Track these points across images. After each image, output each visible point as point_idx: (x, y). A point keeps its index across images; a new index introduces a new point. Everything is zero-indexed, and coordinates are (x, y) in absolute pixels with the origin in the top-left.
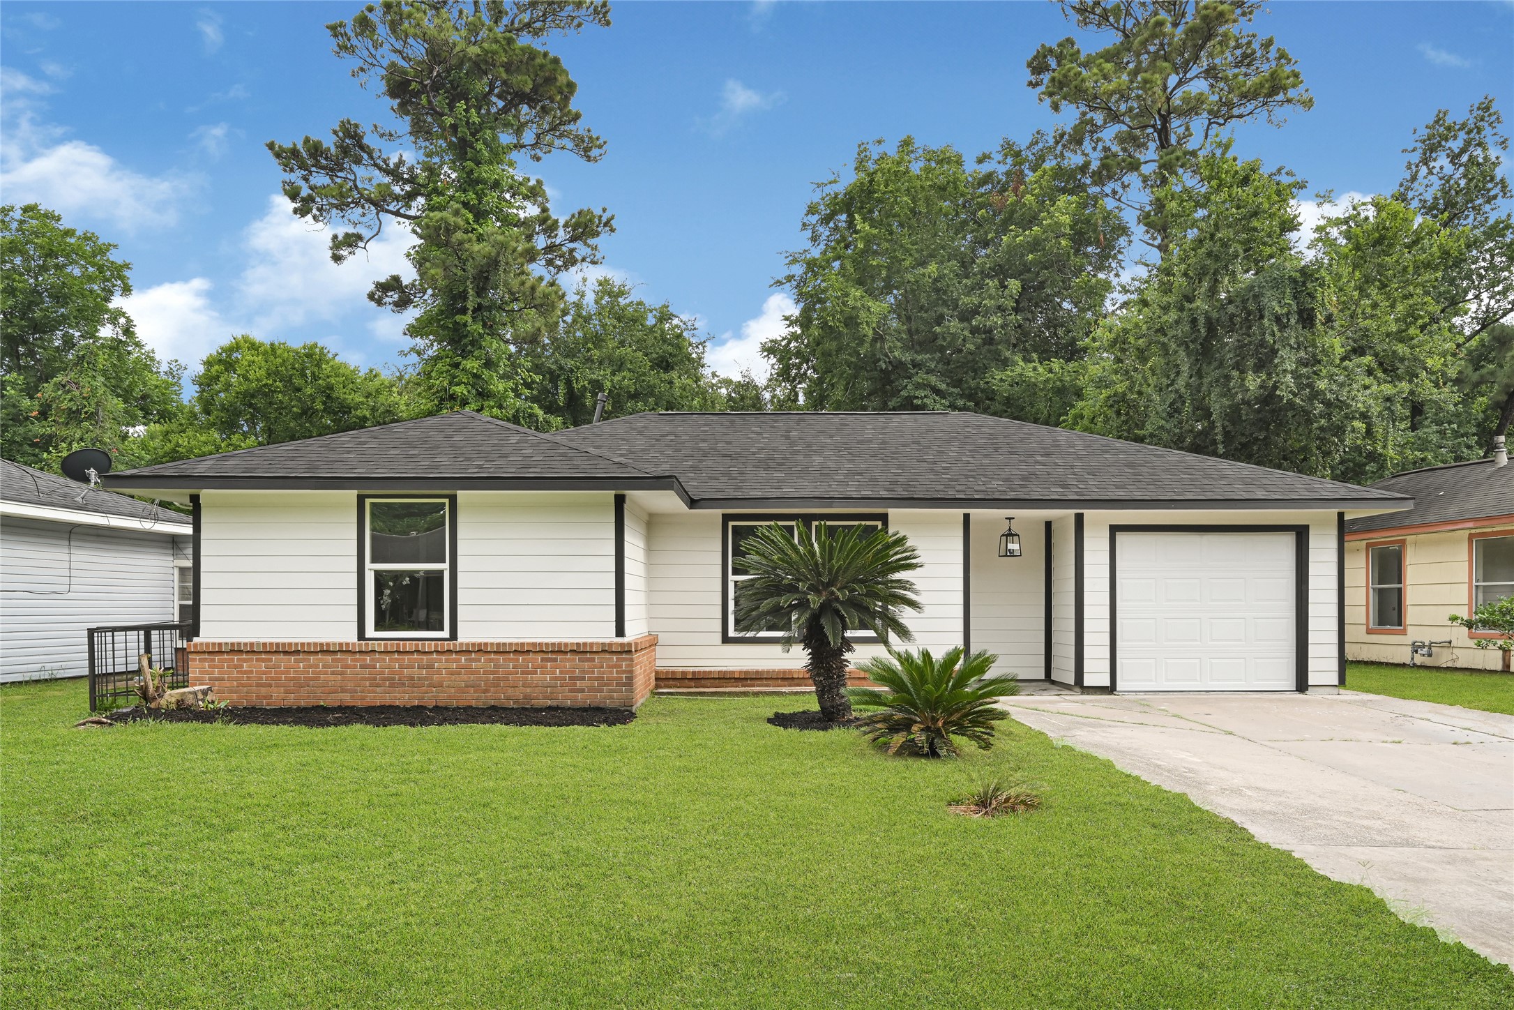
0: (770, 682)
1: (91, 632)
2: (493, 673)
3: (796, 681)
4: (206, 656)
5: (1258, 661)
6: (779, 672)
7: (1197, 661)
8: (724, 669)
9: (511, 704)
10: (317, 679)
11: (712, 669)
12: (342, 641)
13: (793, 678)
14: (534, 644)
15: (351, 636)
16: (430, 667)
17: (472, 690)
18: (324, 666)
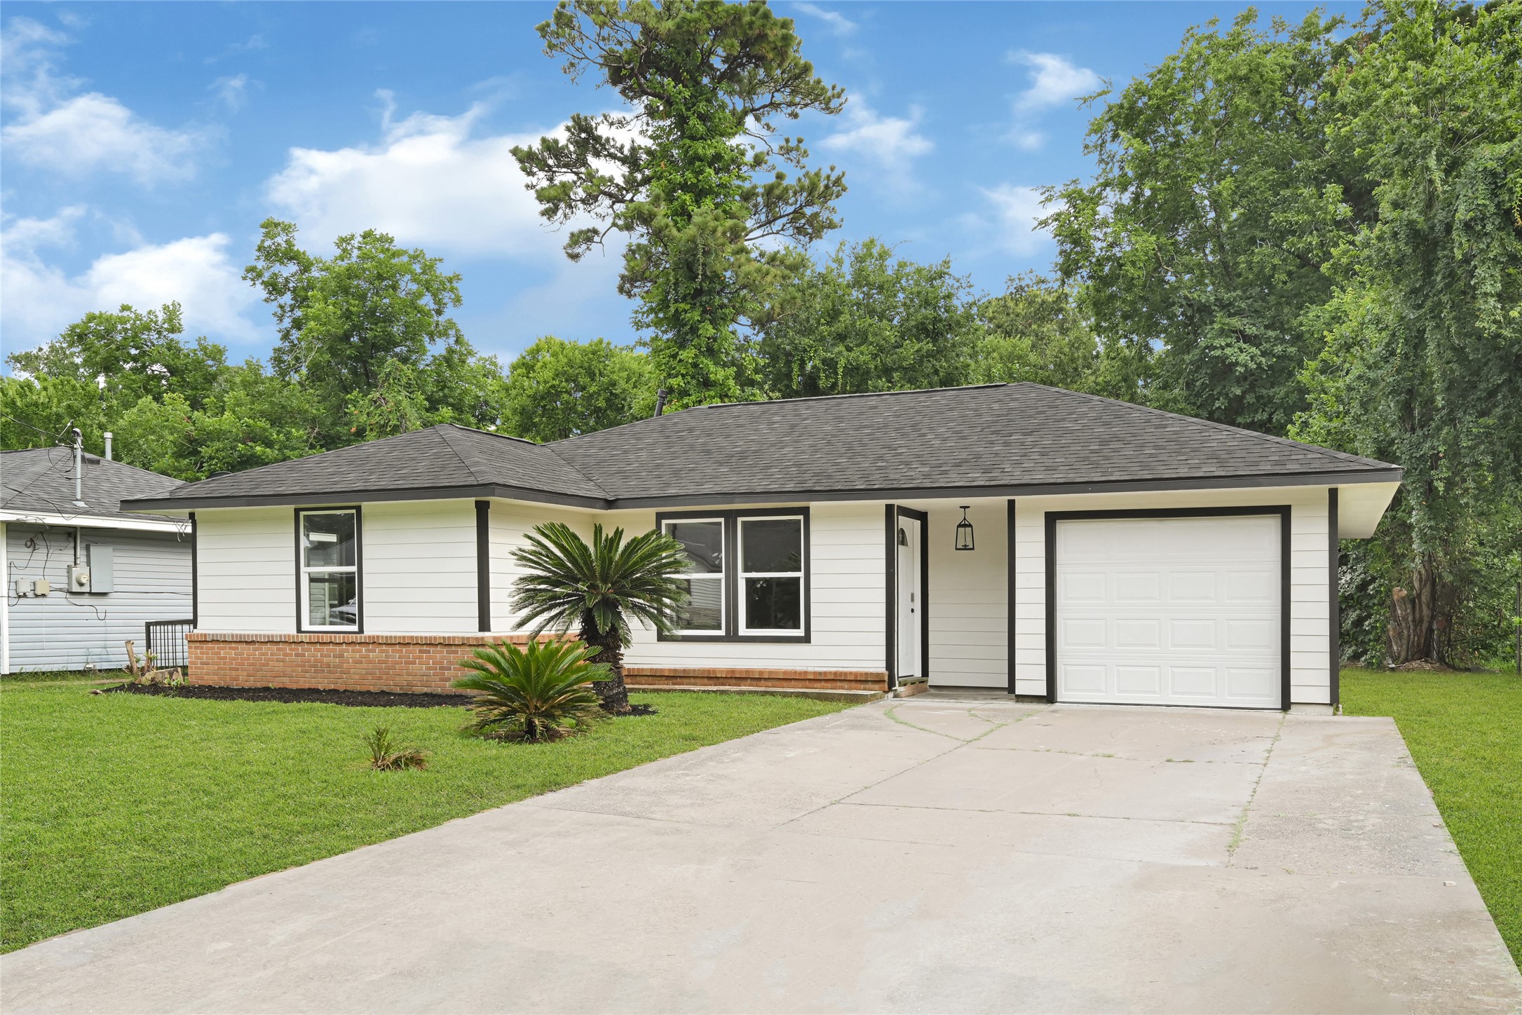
0: (698, 681)
1: (148, 625)
2: (385, 662)
3: (721, 680)
4: (198, 645)
5: (1233, 671)
6: (704, 671)
7: (1155, 669)
8: (655, 667)
9: (398, 691)
10: (267, 665)
11: (645, 667)
12: (286, 633)
13: (717, 678)
14: (412, 638)
15: (293, 631)
16: (341, 656)
17: (370, 677)
18: (272, 654)
